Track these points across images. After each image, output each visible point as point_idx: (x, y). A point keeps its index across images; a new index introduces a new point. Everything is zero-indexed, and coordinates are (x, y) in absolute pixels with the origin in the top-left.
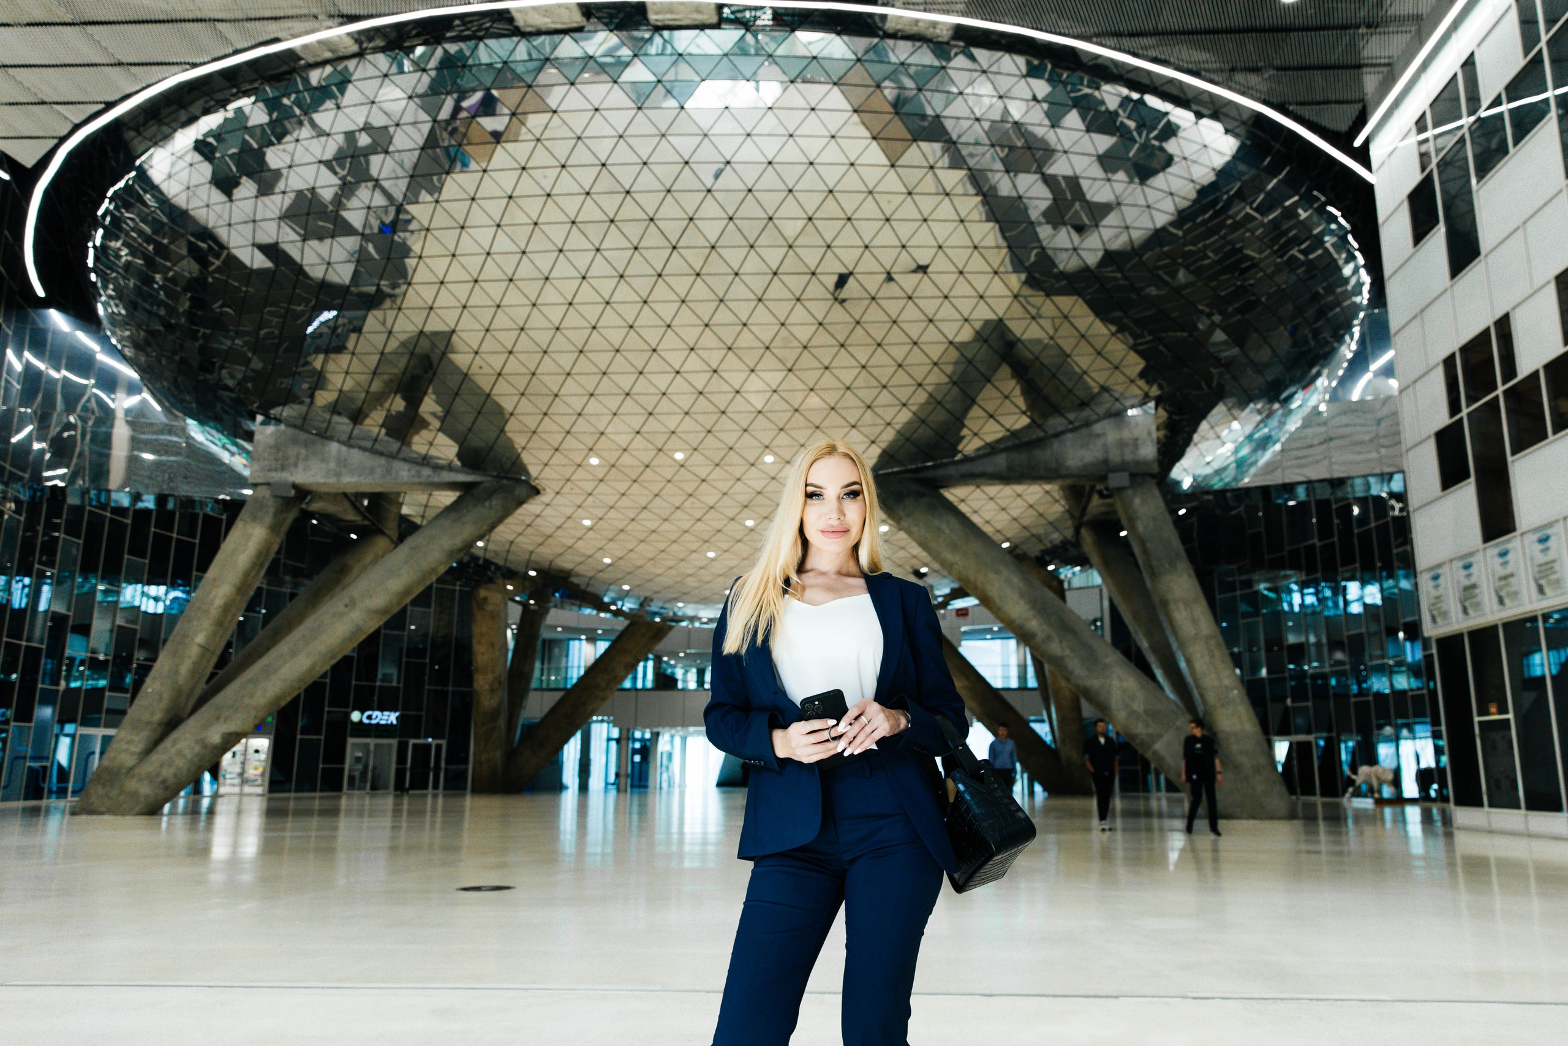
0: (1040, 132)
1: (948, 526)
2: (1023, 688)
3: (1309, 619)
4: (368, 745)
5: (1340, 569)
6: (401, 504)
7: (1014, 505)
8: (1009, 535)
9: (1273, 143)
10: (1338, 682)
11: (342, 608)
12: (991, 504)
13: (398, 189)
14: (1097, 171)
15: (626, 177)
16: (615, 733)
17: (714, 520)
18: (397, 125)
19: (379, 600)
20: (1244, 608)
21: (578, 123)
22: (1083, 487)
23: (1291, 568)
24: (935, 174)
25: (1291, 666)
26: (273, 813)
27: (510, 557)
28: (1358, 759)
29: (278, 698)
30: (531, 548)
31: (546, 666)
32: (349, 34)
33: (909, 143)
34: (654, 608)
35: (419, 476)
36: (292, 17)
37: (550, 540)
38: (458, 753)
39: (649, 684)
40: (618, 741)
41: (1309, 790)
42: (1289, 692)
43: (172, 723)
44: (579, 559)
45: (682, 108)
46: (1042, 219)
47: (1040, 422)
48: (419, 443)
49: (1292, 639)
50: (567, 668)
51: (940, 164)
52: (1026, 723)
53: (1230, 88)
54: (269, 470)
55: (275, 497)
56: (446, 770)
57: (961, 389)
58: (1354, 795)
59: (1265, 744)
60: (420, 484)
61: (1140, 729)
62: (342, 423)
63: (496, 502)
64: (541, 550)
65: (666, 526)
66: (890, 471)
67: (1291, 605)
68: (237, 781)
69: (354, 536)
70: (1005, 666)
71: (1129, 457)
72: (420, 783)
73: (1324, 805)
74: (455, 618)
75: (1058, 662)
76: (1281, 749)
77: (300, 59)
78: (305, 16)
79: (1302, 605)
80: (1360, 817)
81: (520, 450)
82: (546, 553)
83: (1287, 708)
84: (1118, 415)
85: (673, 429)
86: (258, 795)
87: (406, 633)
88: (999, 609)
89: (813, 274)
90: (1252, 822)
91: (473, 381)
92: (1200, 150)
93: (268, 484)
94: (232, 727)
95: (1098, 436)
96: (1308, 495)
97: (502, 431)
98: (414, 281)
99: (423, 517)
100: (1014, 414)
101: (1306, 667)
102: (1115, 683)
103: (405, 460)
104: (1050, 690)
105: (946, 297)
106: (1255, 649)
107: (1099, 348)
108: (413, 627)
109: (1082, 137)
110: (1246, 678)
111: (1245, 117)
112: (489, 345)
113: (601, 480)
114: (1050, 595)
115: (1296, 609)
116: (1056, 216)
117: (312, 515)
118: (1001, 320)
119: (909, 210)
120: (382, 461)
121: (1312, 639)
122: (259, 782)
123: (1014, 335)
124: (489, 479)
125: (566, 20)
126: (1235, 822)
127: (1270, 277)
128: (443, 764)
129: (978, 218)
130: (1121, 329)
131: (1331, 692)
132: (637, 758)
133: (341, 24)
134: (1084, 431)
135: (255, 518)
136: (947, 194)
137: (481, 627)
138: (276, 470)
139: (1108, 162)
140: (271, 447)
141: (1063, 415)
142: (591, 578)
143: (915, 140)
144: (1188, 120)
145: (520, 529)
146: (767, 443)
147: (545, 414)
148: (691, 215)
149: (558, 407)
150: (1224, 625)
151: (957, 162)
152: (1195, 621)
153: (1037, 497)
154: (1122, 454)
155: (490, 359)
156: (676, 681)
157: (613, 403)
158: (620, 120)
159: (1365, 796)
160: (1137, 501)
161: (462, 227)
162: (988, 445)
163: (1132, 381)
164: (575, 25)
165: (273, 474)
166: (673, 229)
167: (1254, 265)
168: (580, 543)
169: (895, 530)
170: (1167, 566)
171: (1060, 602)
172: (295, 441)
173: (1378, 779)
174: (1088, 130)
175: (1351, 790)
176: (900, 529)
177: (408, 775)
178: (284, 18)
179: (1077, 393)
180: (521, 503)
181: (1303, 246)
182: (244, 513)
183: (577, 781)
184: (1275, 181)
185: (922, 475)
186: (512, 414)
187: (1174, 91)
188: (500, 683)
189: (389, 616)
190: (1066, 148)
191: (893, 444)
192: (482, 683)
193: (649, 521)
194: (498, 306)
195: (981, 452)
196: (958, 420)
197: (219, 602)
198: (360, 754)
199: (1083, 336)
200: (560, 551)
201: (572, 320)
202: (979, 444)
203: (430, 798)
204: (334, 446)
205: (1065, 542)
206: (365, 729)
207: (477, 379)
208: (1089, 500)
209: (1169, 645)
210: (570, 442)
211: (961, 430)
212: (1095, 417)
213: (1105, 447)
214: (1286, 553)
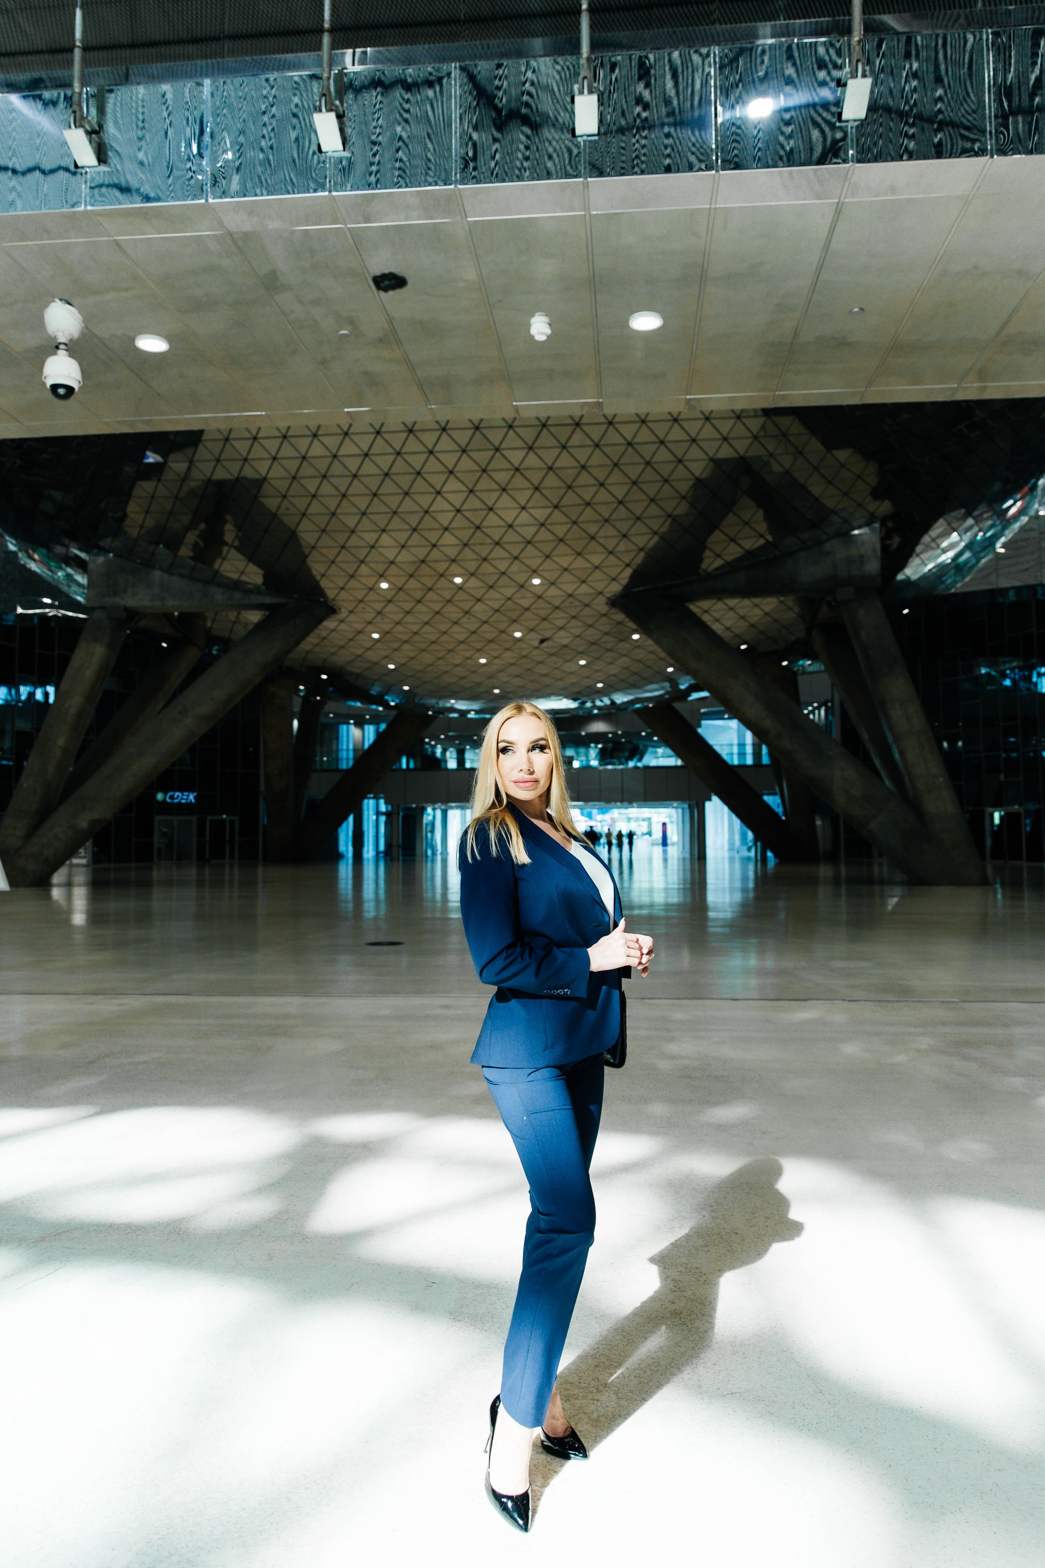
1: (693, 636)
2: (757, 765)
4: (172, 822)
7: (746, 610)
8: (745, 638)
11: (176, 717)
12: (730, 613)
16: (383, 808)
17: (487, 632)
19: (207, 708)
22: (813, 598)
23: (1009, 656)
27: (307, 663)
30: (325, 656)
34: (428, 703)
35: (231, 599)
37: (342, 650)
38: (249, 827)
39: (411, 765)
40: (386, 814)
41: (1016, 855)
43: (45, 813)
44: (367, 665)
48: (231, 568)
50: (337, 751)
52: (758, 795)
54: (105, 595)
55: (109, 618)
56: (240, 843)
57: (704, 517)
60: (232, 605)
61: (856, 811)
62: (162, 552)
63: (297, 620)
64: (334, 657)
65: (444, 638)
66: (641, 587)
69: (166, 645)
70: (741, 749)
71: (854, 572)
72: (218, 853)
73: (1029, 869)
75: (788, 755)
81: (318, 578)
82: (341, 659)
83: (1000, 782)
84: (845, 535)
85: (452, 558)
86: (84, 866)
90: (950, 887)
91: (280, 520)
93: (103, 608)
95: (827, 553)
97: (303, 562)
99: (234, 633)
100: (753, 536)
102: (837, 773)
103: (220, 585)
104: (781, 769)
105: (693, 440)
107: (829, 478)
112: (295, 489)
113: (389, 601)
114: (783, 697)
118: (741, 458)
120: (198, 586)
122: (85, 854)
124: (291, 601)
126: (936, 888)
128: (237, 838)
134: (814, 550)
135: (94, 637)
137: (270, 719)
138: (109, 595)
140: (103, 575)
141: (795, 535)
142: (376, 680)
145: (318, 642)
146: (534, 568)
147: (343, 547)
149: (354, 541)
152: (908, 719)
153: (772, 606)
154: (848, 571)
155: (296, 501)
156: (439, 761)
157: (401, 537)
160: (861, 611)
162: (728, 564)
163: (860, 505)
165: (107, 599)
168: (369, 653)
169: (645, 637)
172: (123, 569)
176: (648, 637)
177: (208, 846)
179: (809, 516)
180: (320, 621)
183: (352, 851)
185: (669, 592)
186: (313, 548)
188: (288, 767)
193: (429, 633)
194: (304, 458)
195: (721, 570)
196: (701, 543)
197: (73, 711)
198: (166, 830)
199: (815, 468)
200: (351, 658)
201: (368, 468)
202: (718, 562)
203: (227, 868)
204: (157, 574)
205: (797, 641)
206: (168, 808)
207: (285, 518)
208: (818, 609)
209: (885, 739)
210: (363, 570)
211: (702, 552)
212: (825, 537)
213: (833, 564)
214: (1005, 641)
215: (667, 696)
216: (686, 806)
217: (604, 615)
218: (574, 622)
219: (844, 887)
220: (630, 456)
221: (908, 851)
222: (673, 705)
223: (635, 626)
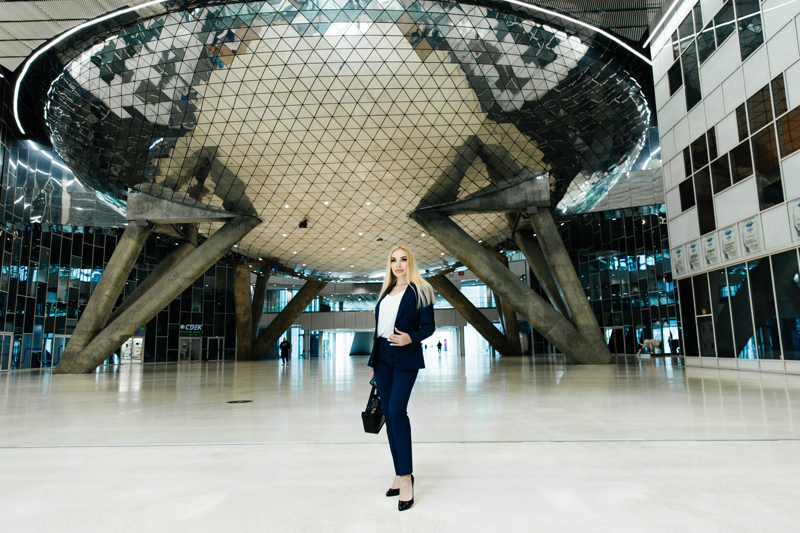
0: (493, 44)
1: (453, 233)
2: (490, 308)
3: (622, 273)
4: (188, 340)
5: (636, 250)
6: (198, 228)
7: (481, 221)
8: (482, 237)
9: (604, 47)
10: (635, 301)
11: (172, 277)
12: (473, 222)
13: (189, 78)
14: (521, 62)
15: (296, 70)
16: (302, 332)
17: (344, 233)
18: (187, 47)
19: (189, 273)
20: (592, 268)
21: (273, 44)
22: (516, 214)
23: (613, 250)
24: (444, 66)
25: (614, 295)
26: (146, 371)
27: (250, 252)
29: (145, 319)
30: (259, 248)
31: (269, 302)
32: (161, 3)
33: (431, 51)
34: (318, 274)
35: (206, 215)
37: (268, 244)
38: (230, 343)
39: (317, 310)
40: (304, 335)
41: (621, 351)
42: (612, 307)
43: (96, 332)
44: (282, 252)
45: (322, 36)
46: (495, 86)
47: (495, 183)
48: (205, 200)
49: (614, 282)
50: (279, 303)
51: (446, 61)
52: (491, 324)
54: (136, 214)
55: (139, 226)
57: (458, 169)
58: (641, 353)
59: (600, 331)
60: (206, 219)
61: (542, 324)
62: (168, 191)
63: (242, 227)
64: (264, 248)
65: (322, 236)
67: (614, 266)
68: (129, 358)
69: (177, 244)
70: (482, 298)
71: (537, 199)
72: (213, 356)
73: (628, 357)
74: (226, 281)
75: (504, 295)
76: (609, 333)
77: (139, 16)
79: (619, 267)
80: (644, 362)
81: (252, 202)
82: (267, 250)
83: (611, 314)
84: (532, 179)
85: (323, 190)
86: (139, 364)
87: (204, 288)
88: (477, 271)
89: (387, 115)
90: (593, 366)
91: (228, 170)
92: (569, 51)
93: (135, 220)
94: (124, 333)
95: (522, 189)
96: (621, 215)
97: (243, 193)
98: (198, 123)
99: (208, 234)
100: (483, 180)
101: (620, 295)
102: (531, 304)
103: (198, 208)
104: (502, 308)
105: (450, 125)
106: (597, 287)
107: (522, 148)
108: (207, 286)
109: (513, 46)
110: (592, 301)
111: (591, 35)
112: (235, 152)
113: (291, 215)
114: (501, 264)
115: (616, 268)
116: (502, 85)
117: (157, 234)
118: (476, 136)
119: (431, 83)
120: (188, 208)
121: (623, 282)
122: (139, 358)
123: (482, 143)
124: (238, 216)
126: (585, 365)
127: (603, 112)
128: (223, 349)
129: (464, 87)
130: (533, 138)
131: (632, 306)
134: (516, 187)
135: (130, 237)
136: (450, 76)
137: (238, 285)
138: (139, 214)
139: (526, 58)
140: (135, 203)
141: (506, 180)
142: (288, 261)
143: (434, 50)
144: (564, 37)
145: (254, 239)
146: (367, 196)
147: (263, 185)
148: (328, 88)
149: (269, 181)
150: (582, 276)
151: (455, 60)
152: (567, 275)
153: (494, 219)
154: (534, 198)
155: (236, 159)
156: (330, 308)
157: (295, 179)
158: (293, 43)
160: (541, 219)
161: (220, 96)
162: (471, 195)
163: (538, 163)
165: (137, 216)
166: (320, 95)
167: (596, 106)
168: (282, 245)
169: (428, 235)
170: (555, 250)
171: (506, 268)
172: (147, 200)
173: (653, 345)
174: (516, 43)
175: (640, 350)
176: (431, 235)
177: (208, 353)
179: (512, 169)
180: (253, 227)
181: (619, 97)
182: (125, 234)
184: (605, 66)
185: (440, 210)
186: (247, 185)
188: (248, 310)
189: (194, 281)
190: (506, 52)
191: (426, 195)
192: (240, 310)
193: (314, 234)
194: (239, 134)
195: (468, 198)
196: (457, 184)
197: (115, 276)
198: (185, 344)
199: (515, 142)
200: (273, 249)
201: (274, 140)
202: (467, 194)
203: (218, 363)
204: (165, 202)
205: (508, 239)
206: (186, 334)
207: (231, 169)
208: (518, 220)
209: (555, 286)
210: (275, 198)
211: (458, 188)
212: (521, 181)
213: (526, 195)
214: (611, 243)
215: (443, 270)
216: (455, 329)
217: (406, 223)
218: (390, 227)
219: (535, 367)
220: (416, 133)
221: (570, 346)
222: (447, 276)
223: (422, 229)
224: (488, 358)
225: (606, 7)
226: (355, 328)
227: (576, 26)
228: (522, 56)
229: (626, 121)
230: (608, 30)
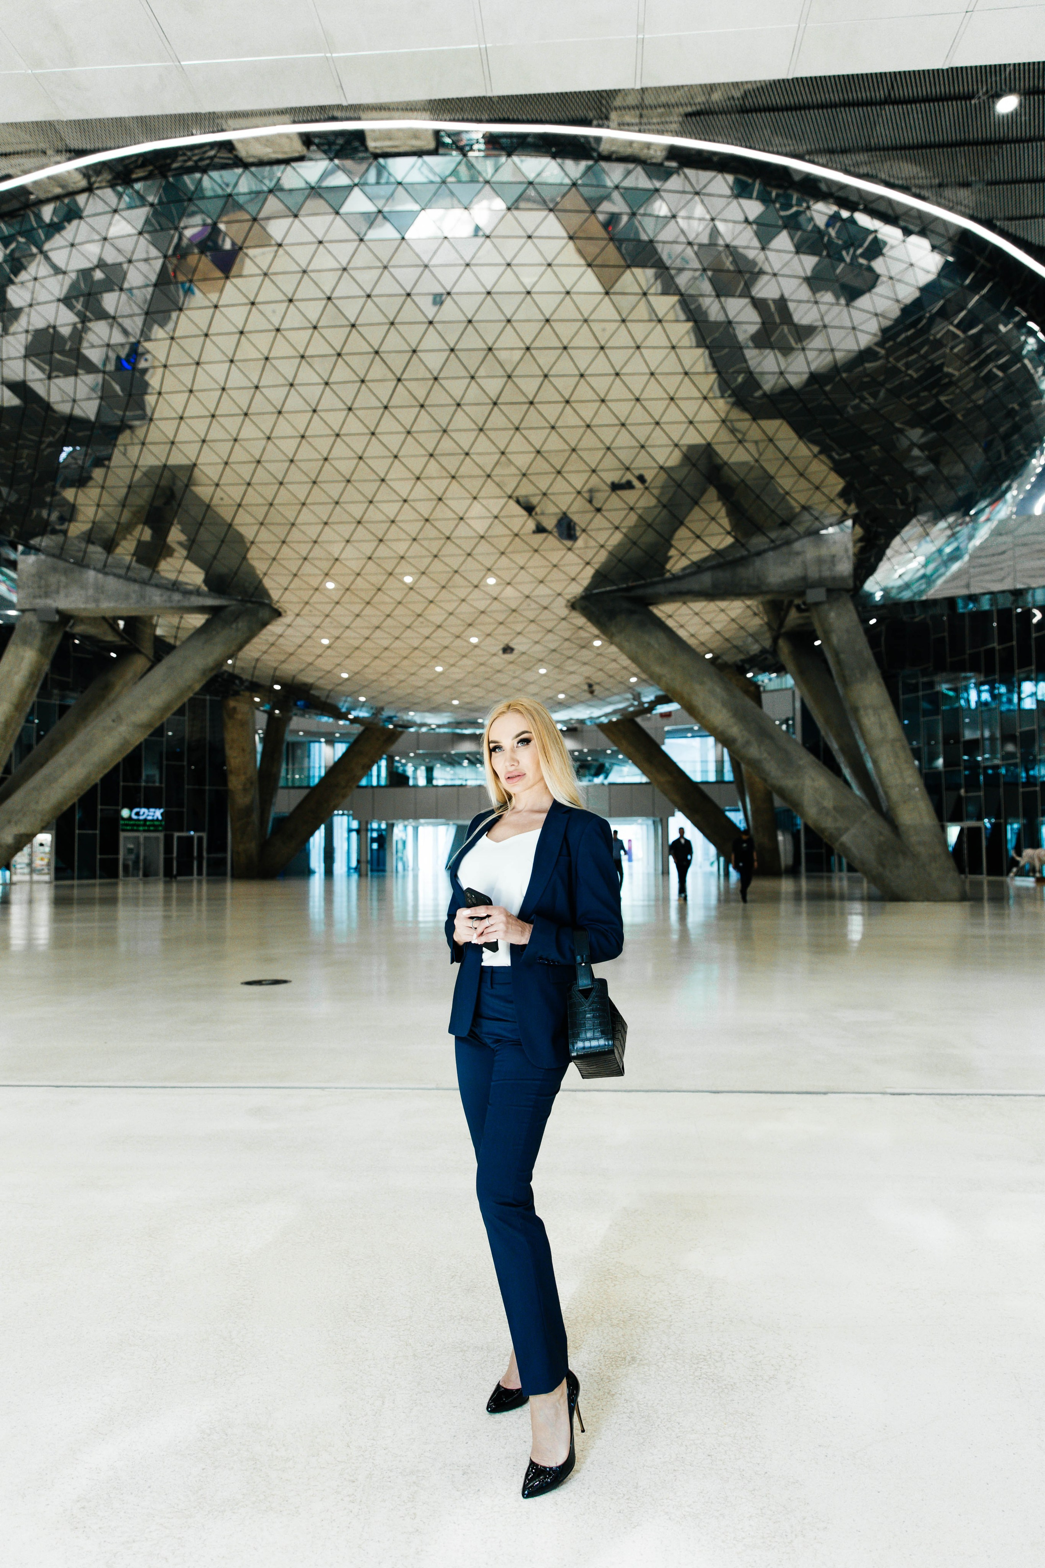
0: (751, 254)
1: (657, 641)
2: (720, 782)
3: (986, 716)
4: (138, 838)
5: (1017, 671)
6: (155, 626)
7: (712, 615)
8: (711, 646)
9: (978, 258)
10: (1007, 771)
11: (109, 722)
12: (697, 618)
13: (135, 325)
14: (804, 292)
15: (351, 311)
16: (355, 825)
17: (442, 638)
18: (130, 261)
19: (143, 715)
20: (925, 705)
21: (302, 255)
22: (782, 602)
23: (971, 671)
24: (648, 302)
25: (966, 757)
26: (60, 902)
27: (257, 673)
28: (1022, 842)
29: (61, 804)
30: (275, 665)
31: (290, 766)
32: (78, 170)
33: (622, 270)
34: (386, 714)
35: (171, 601)
36: (22, 153)
37: (292, 657)
38: (217, 843)
39: (383, 782)
40: (358, 831)
41: (976, 869)
42: (963, 782)
44: (320, 674)
45: (403, 238)
46: (750, 344)
47: (743, 541)
48: (168, 568)
49: (968, 735)
50: (309, 768)
51: (652, 291)
52: (722, 812)
53: (939, 205)
54: (35, 597)
55: (42, 622)
56: (208, 859)
57: (670, 511)
58: (1018, 874)
59: (939, 830)
60: (172, 608)
61: (828, 824)
62: (96, 552)
63: (242, 624)
64: (285, 666)
65: (398, 643)
66: (603, 590)
67: (968, 701)
68: (27, 870)
69: (113, 655)
70: (704, 762)
71: (826, 573)
72: (185, 870)
73: (990, 883)
74: (208, 724)
75: (755, 764)
76: (953, 832)
77: (31, 193)
78: (34, 151)
79: (979, 703)
80: (1023, 895)
81: (261, 576)
82: (290, 668)
83: (960, 797)
84: (814, 533)
85: (402, 554)
86: (46, 882)
87: (164, 739)
88: (703, 717)
89: (531, 403)
90: (926, 903)
91: (215, 512)
92: (907, 269)
93: (34, 610)
94: (22, 829)
95: (798, 554)
96: (991, 605)
97: (244, 558)
98: (156, 416)
99: (176, 637)
100: (720, 534)
101: (979, 759)
102: (808, 782)
103: (157, 586)
104: (746, 785)
105: (657, 423)
106: (933, 742)
107: (801, 470)
108: (170, 733)
109: (792, 259)
110: (924, 771)
111: (952, 232)
112: (229, 476)
113: (337, 603)
114: (750, 703)
115: (973, 705)
116: (762, 340)
117: (74, 637)
118: (709, 445)
119: (622, 338)
120: (136, 587)
121: (987, 734)
122: (46, 871)
123: (721, 459)
124: (234, 602)
125: (287, 149)
126: (911, 903)
127: (968, 394)
128: (205, 854)
129: (688, 345)
130: (825, 450)
131: (1002, 780)
132: (375, 846)
133: (70, 159)
134: (785, 549)
135: (25, 642)
136: (660, 321)
137: (232, 734)
138: (40, 597)
139: (815, 282)
140: (34, 576)
141: (764, 534)
142: (330, 691)
143: (629, 267)
144: (896, 239)
145: (265, 648)
146: (489, 566)
147: (284, 542)
148: (414, 347)
149: (295, 534)
150: (906, 722)
151: (669, 288)
152: (882, 726)
153: (739, 611)
154: (820, 571)
155: (230, 490)
156: (407, 778)
157: (346, 530)
158: (343, 252)
159: (1027, 875)
160: (832, 615)
161: (198, 364)
162: (694, 564)
163: (832, 501)
164: (296, 155)
165: (38, 601)
166: (397, 363)
167: (952, 383)
168: (320, 659)
169: (607, 644)
170: (858, 676)
171: (757, 709)
172: (55, 569)
173: (1040, 860)
174: (798, 252)
175: (1015, 870)
176: (612, 643)
177: (175, 863)
178: (14, 154)
179: (779, 513)
180: (264, 624)
181: (1001, 362)
182: (15, 638)
183: (323, 865)
184: (977, 297)
185: (633, 593)
186: (252, 543)
187: (882, 207)
188: (252, 783)
189: (152, 730)
190: (776, 271)
191: (605, 565)
192: (235, 783)
193: (382, 639)
194: (236, 440)
195: (688, 571)
196: (666, 542)
198: (132, 846)
199: (787, 458)
200: (302, 667)
201: (305, 452)
202: (684, 563)
203: (195, 884)
204: (91, 574)
205: (763, 651)
206: (134, 825)
207: (220, 510)
208: (787, 612)
209: (857, 747)
210: (307, 568)
211: (668, 550)
212: (796, 536)
213: (804, 564)
214: (967, 656)
215: (631, 709)
216: (650, 822)
217: (564, 619)
218: (533, 627)
219: (804, 903)
220: (589, 440)
221: (883, 866)
222: (639, 720)
223: (596, 631)
224: (713, 882)
225: (988, 176)
226: (458, 818)
227: (921, 215)
228: (807, 280)
229: (1011, 413)
230: (989, 224)
